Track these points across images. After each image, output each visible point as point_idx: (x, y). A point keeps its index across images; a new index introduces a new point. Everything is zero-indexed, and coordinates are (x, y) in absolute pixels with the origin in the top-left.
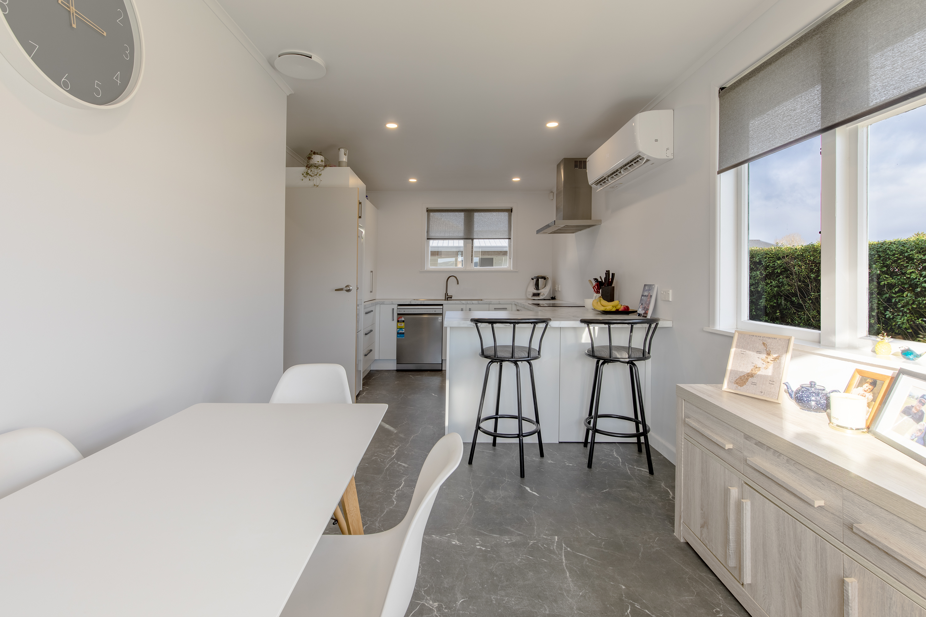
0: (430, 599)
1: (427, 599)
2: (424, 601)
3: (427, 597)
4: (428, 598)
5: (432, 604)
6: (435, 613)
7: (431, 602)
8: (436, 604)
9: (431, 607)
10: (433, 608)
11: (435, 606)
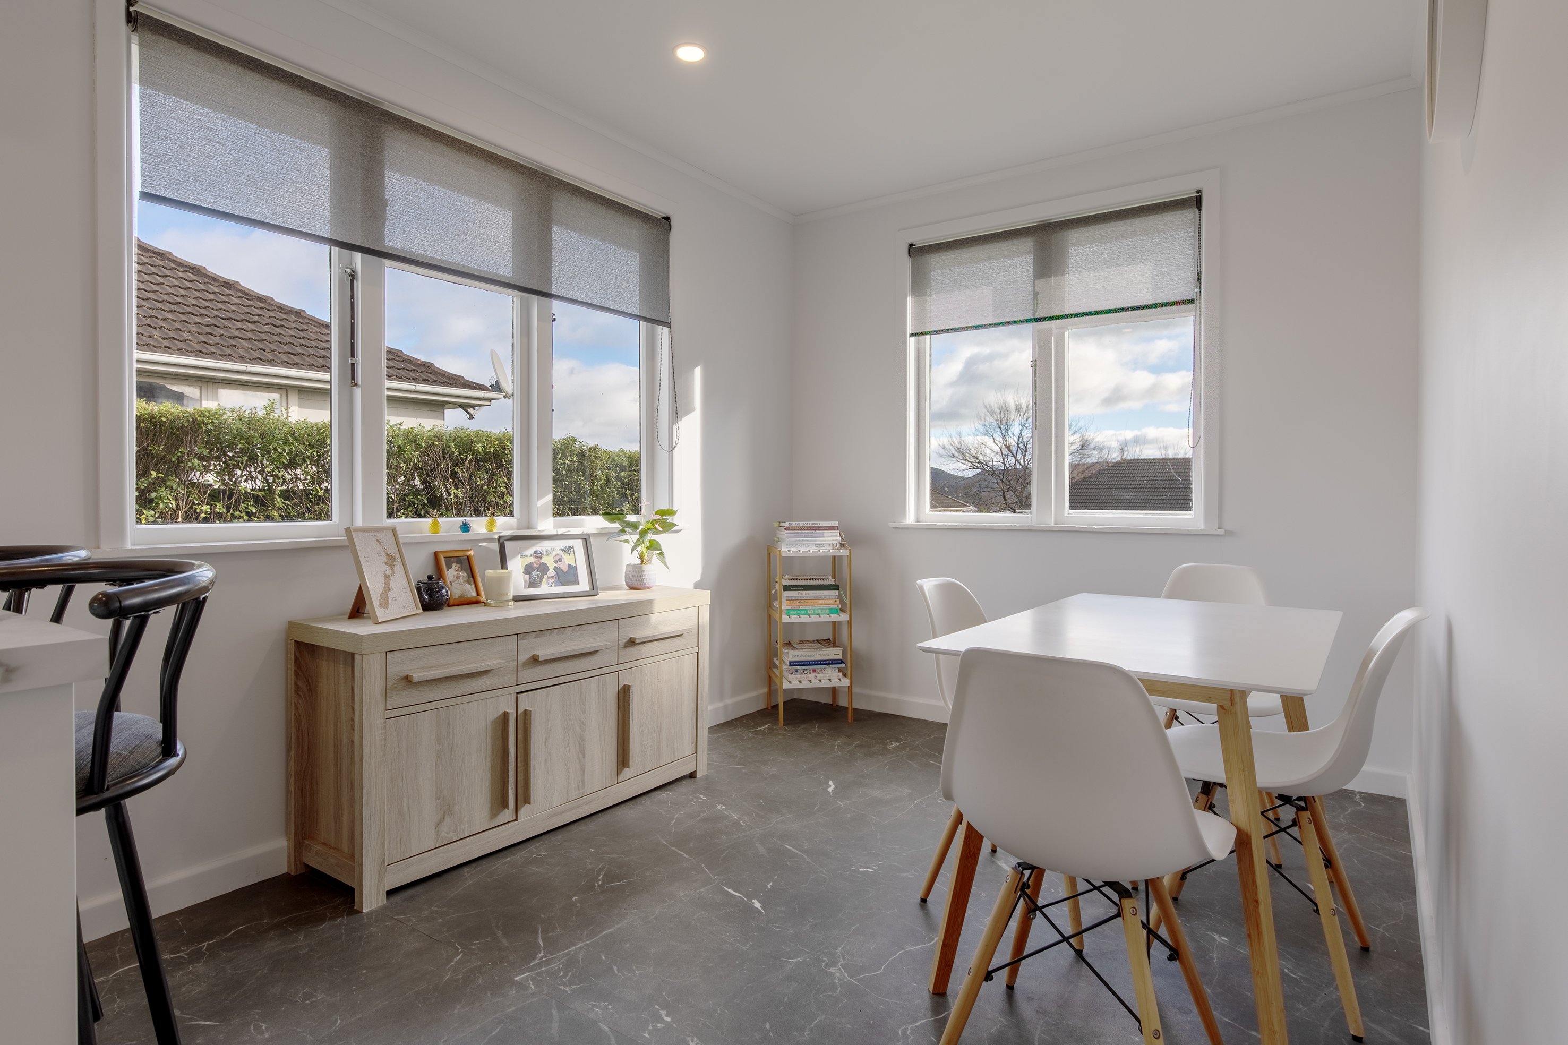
0: (835, 978)
1: (840, 980)
2: (845, 980)
3: (838, 983)
4: (837, 981)
5: (838, 972)
6: (842, 962)
7: (837, 975)
8: (832, 970)
9: (842, 970)
10: (840, 968)
11: (836, 969)
